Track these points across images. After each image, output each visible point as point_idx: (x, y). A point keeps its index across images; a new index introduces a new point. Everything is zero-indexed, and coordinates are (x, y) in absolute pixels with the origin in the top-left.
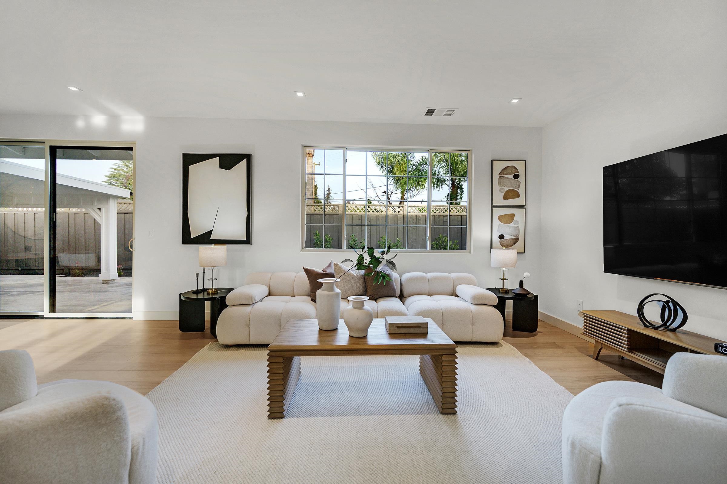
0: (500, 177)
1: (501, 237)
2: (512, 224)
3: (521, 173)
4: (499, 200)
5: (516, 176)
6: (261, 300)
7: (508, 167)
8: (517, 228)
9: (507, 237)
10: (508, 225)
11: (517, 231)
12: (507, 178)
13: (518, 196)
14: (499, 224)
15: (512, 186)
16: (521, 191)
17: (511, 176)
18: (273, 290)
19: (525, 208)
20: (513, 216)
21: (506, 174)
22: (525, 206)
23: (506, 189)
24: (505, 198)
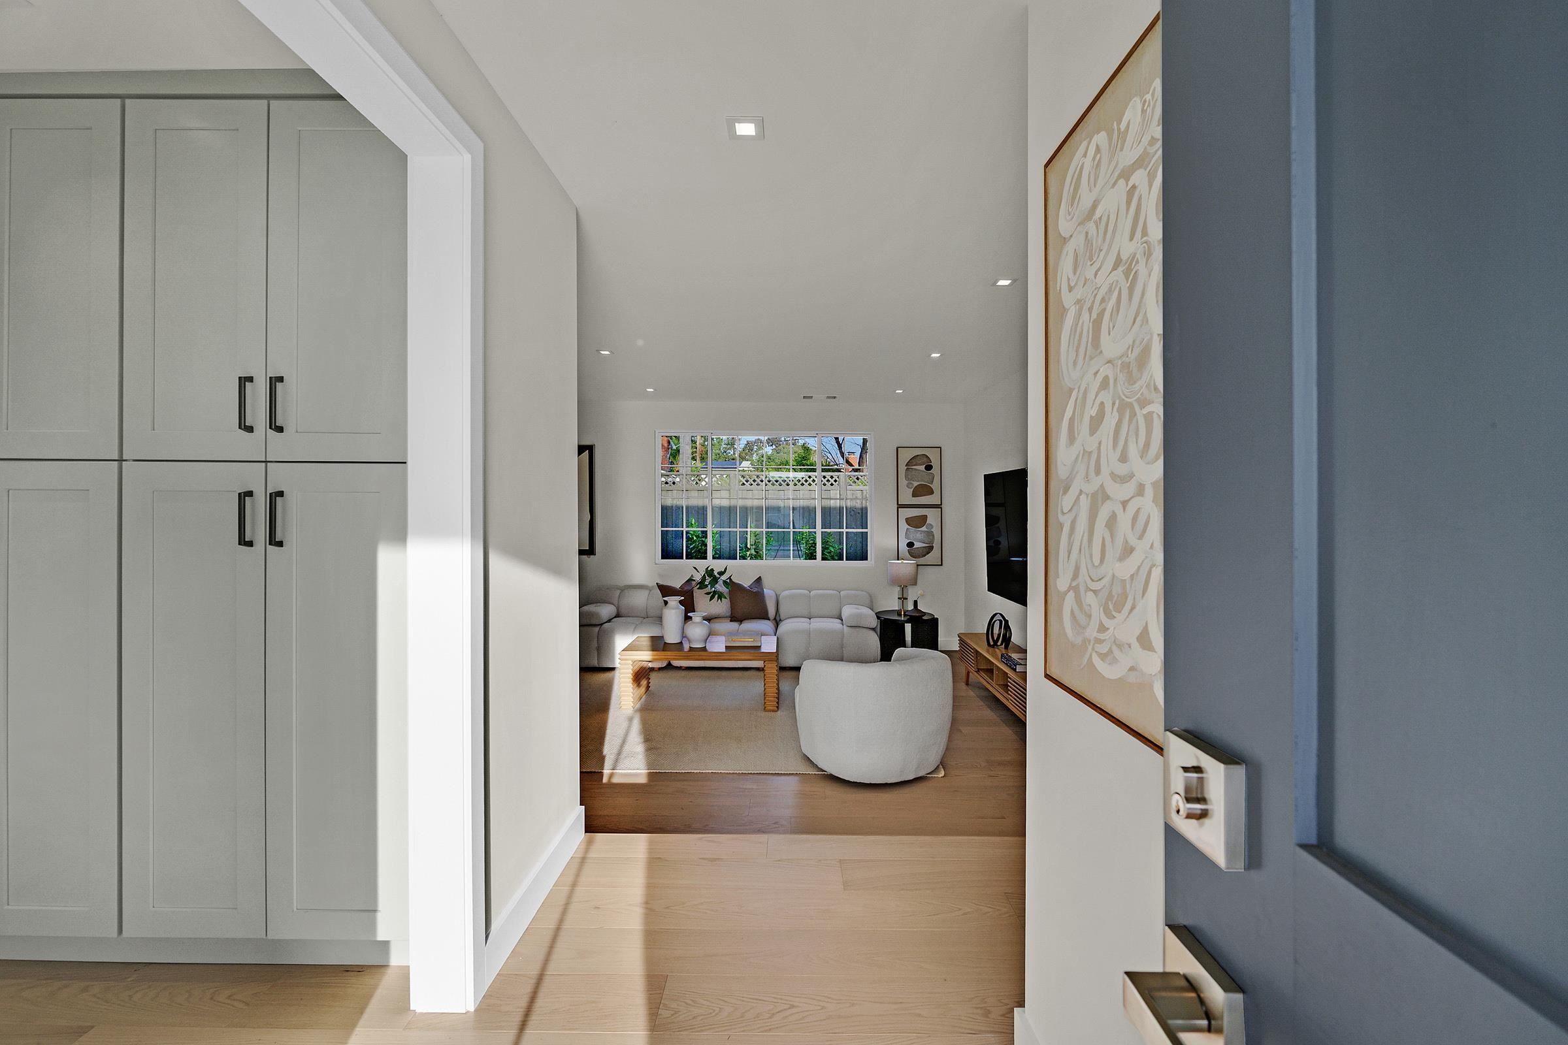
0: (907, 469)
1: (910, 545)
2: (924, 528)
3: (935, 463)
4: (907, 497)
5: (929, 468)
6: (609, 621)
7: (918, 456)
8: (930, 534)
9: (917, 545)
10: (919, 529)
11: (931, 537)
12: (915, 469)
13: (931, 492)
14: (907, 529)
15: (922, 480)
16: (935, 486)
17: (922, 468)
18: (623, 611)
19: (941, 508)
20: (924, 518)
21: (914, 465)
22: (941, 504)
23: (916, 484)
24: (915, 495)
